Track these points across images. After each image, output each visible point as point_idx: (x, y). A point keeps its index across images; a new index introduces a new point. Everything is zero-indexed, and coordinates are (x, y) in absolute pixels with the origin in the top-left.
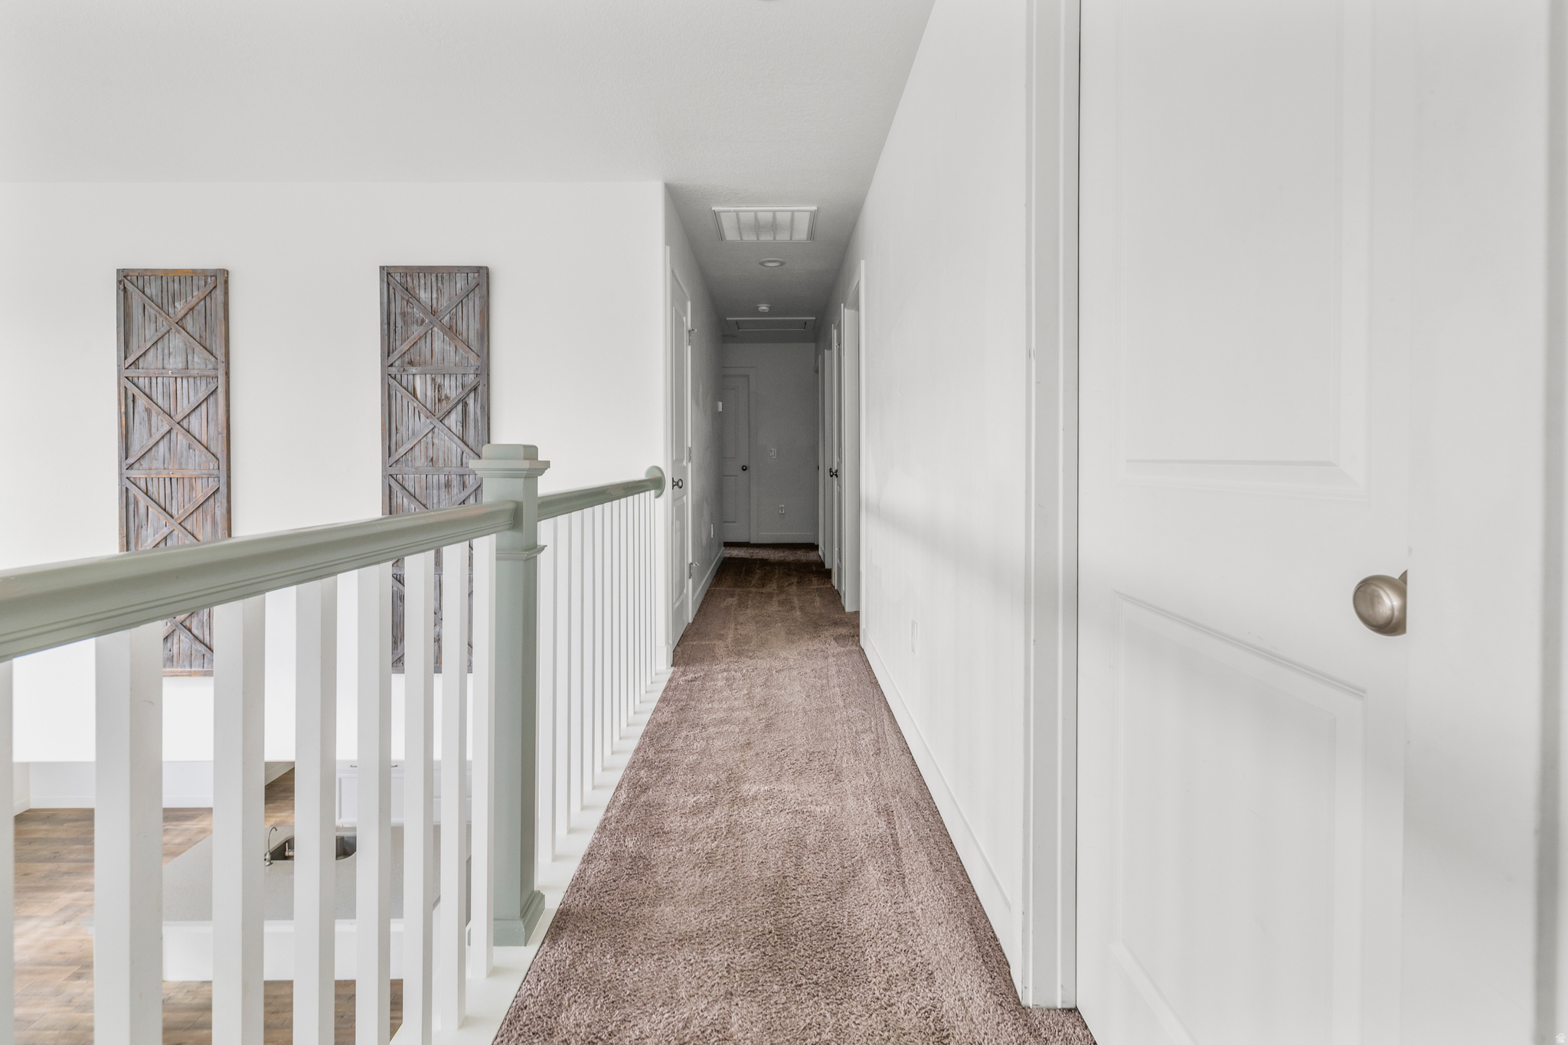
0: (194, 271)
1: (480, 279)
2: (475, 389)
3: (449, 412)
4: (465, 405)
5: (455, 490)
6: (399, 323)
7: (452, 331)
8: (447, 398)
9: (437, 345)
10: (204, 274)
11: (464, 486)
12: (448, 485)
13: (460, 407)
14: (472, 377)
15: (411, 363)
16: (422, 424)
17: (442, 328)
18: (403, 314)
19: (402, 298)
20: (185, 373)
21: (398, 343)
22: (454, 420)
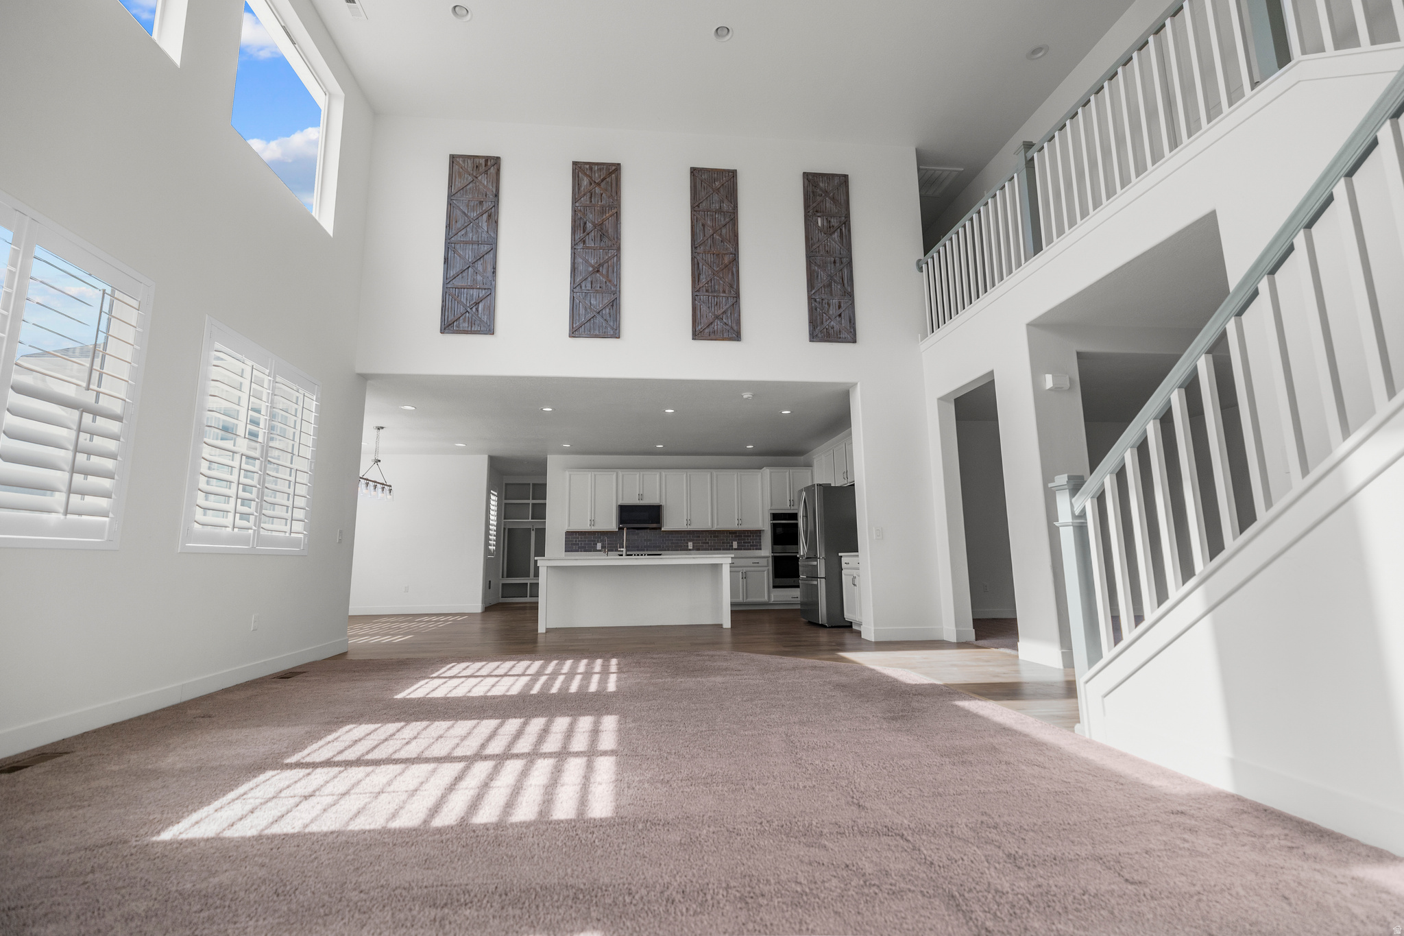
0: (724, 170)
1: (844, 179)
2: (845, 223)
3: (834, 232)
4: (841, 230)
5: (838, 265)
6: (811, 196)
7: (833, 199)
8: (833, 226)
9: (828, 205)
10: (729, 171)
11: (842, 263)
12: (835, 262)
13: (839, 230)
14: (843, 218)
15: (817, 211)
16: (822, 236)
17: (830, 198)
18: (813, 192)
19: (813, 185)
20: (720, 211)
21: (811, 203)
22: (836, 236)
